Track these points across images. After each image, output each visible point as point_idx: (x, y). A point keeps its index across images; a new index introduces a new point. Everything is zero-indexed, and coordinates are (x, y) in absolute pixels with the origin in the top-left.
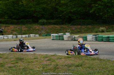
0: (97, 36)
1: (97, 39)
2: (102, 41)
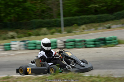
0: (27, 42)
1: (26, 47)
2: (35, 49)
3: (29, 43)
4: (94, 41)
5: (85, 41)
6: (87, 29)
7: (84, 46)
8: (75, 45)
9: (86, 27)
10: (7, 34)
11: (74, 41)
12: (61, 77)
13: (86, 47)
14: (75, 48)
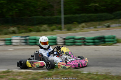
0: (28, 38)
1: (27, 43)
2: (36, 45)
3: (29, 39)
4: (94, 39)
5: (84, 39)
6: (87, 27)
7: (83, 44)
8: (74, 42)
9: (86, 25)
10: (9, 29)
11: (74, 38)
12: (59, 73)
13: (85, 45)
14: (74, 45)
